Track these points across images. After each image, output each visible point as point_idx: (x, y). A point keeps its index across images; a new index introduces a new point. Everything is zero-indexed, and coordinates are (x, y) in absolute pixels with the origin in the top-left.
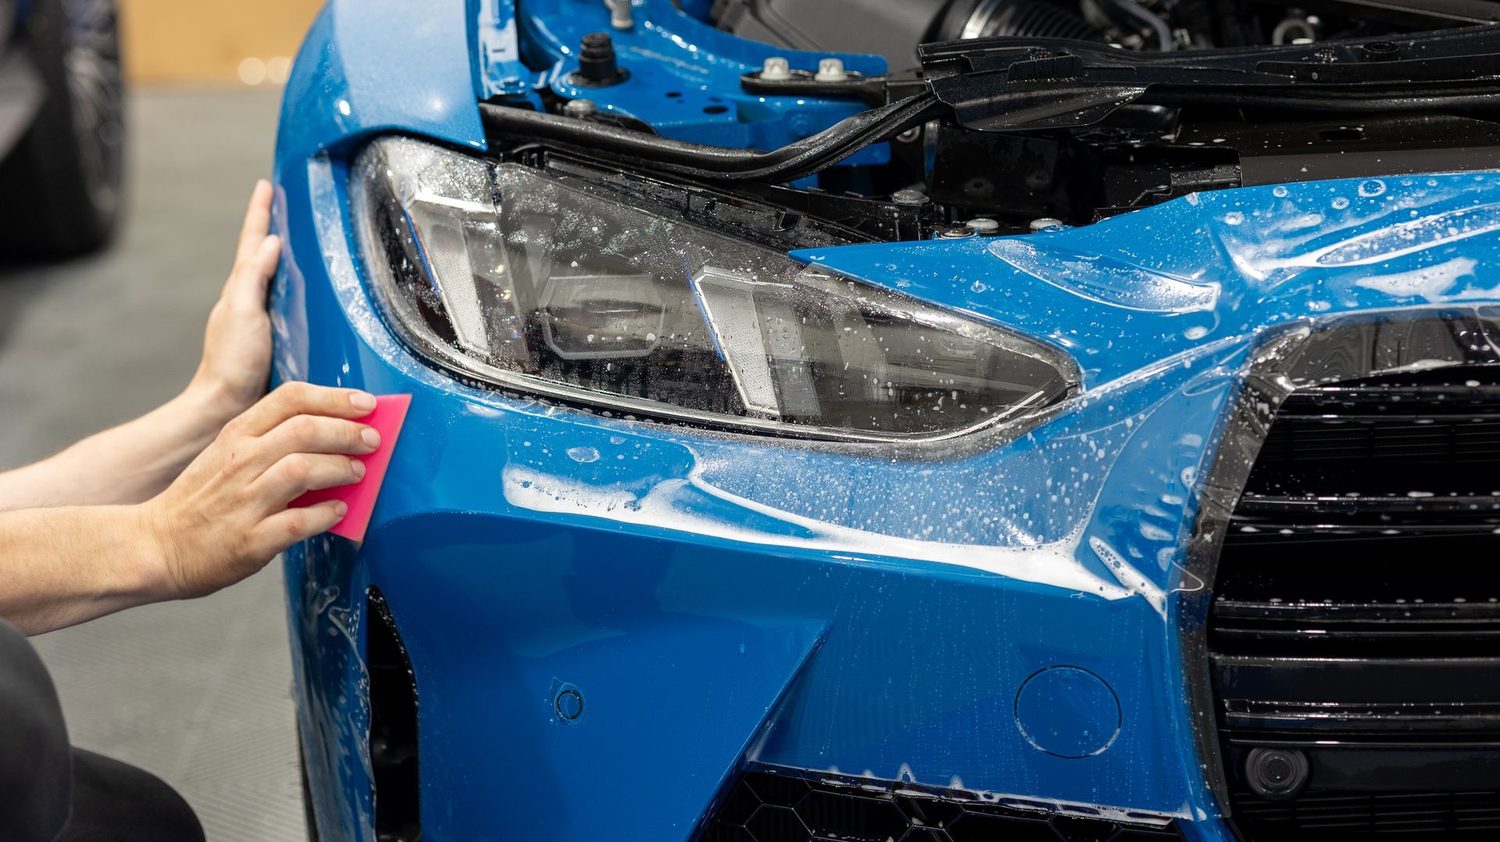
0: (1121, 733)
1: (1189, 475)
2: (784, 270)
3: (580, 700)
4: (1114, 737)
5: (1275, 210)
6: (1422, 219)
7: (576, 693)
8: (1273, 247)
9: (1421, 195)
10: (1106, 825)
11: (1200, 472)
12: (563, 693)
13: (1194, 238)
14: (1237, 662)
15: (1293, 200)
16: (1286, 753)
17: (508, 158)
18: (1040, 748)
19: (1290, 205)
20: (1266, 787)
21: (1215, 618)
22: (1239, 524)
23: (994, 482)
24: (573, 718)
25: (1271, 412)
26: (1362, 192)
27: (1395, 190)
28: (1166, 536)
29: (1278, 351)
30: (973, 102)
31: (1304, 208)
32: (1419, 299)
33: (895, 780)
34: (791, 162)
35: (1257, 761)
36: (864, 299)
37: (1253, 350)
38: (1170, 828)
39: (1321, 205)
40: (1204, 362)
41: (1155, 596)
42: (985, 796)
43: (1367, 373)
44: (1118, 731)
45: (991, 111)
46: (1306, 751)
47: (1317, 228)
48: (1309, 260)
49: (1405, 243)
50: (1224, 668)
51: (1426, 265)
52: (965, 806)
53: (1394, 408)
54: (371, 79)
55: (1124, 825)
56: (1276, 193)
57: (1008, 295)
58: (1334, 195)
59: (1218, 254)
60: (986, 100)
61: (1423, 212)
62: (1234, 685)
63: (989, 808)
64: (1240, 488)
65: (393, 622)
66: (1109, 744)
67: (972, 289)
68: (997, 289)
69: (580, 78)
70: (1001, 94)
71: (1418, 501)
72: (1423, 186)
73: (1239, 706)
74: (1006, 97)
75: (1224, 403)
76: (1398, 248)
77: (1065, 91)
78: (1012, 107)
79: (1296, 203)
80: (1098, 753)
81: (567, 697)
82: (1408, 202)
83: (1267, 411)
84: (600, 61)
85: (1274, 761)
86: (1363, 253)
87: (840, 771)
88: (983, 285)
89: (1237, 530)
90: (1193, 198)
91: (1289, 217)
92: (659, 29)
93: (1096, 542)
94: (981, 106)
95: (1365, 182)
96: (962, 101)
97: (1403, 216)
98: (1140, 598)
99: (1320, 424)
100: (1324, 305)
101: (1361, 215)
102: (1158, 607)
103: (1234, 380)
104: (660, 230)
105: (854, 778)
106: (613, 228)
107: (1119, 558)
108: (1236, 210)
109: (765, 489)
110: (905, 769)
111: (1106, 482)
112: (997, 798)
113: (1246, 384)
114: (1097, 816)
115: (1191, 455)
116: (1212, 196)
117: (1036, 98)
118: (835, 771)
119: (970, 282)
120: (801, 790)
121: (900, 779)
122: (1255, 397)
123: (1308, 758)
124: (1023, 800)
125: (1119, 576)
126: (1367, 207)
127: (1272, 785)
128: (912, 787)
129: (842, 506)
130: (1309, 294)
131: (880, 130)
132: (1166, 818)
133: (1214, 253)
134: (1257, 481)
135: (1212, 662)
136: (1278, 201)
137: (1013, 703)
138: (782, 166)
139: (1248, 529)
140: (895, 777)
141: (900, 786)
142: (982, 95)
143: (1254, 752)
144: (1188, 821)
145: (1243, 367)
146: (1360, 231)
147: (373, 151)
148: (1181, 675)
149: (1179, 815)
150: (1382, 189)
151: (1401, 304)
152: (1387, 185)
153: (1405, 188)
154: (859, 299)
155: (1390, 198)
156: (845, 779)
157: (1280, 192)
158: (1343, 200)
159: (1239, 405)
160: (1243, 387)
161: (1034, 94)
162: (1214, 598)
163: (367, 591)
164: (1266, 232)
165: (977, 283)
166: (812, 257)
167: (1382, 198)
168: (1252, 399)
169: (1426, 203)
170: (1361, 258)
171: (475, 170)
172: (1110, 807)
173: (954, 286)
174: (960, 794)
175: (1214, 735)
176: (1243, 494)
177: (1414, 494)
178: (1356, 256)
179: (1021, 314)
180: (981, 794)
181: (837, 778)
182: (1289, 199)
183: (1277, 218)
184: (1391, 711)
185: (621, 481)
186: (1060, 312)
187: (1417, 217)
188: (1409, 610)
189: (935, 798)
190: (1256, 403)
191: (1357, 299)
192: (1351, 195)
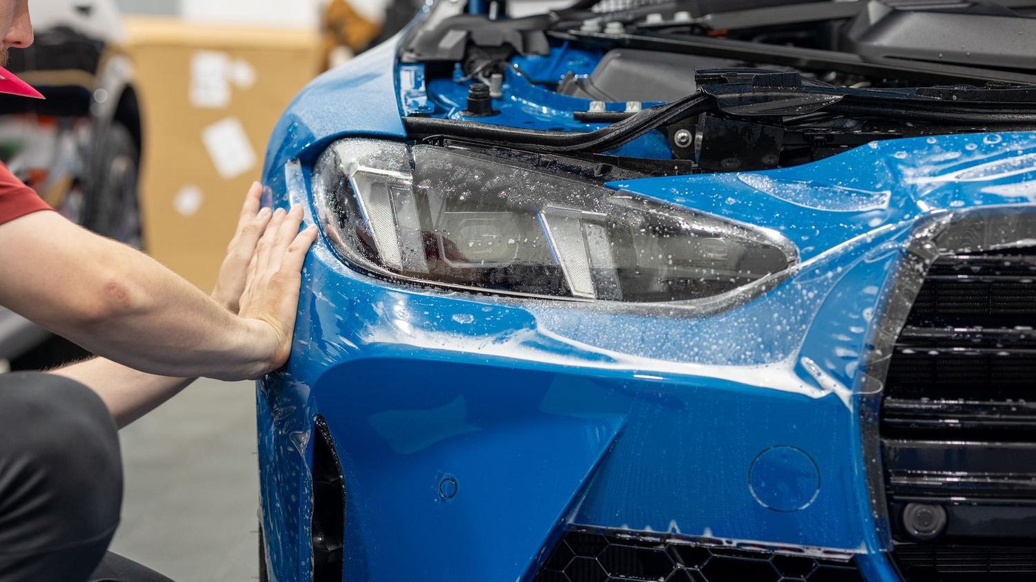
0: (820, 494)
1: (868, 314)
2: (602, 195)
3: (456, 484)
4: (815, 496)
5: (928, 150)
6: (1025, 155)
7: (453, 480)
8: (927, 170)
9: (1025, 142)
10: (809, 560)
11: (876, 310)
12: (444, 480)
13: (874, 167)
14: (899, 444)
15: (940, 145)
16: (931, 507)
17: (420, 142)
18: (765, 506)
19: (938, 147)
20: (917, 530)
21: (884, 412)
22: (901, 348)
23: (738, 323)
24: (451, 497)
25: (925, 271)
26: (986, 141)
27: (1010, 140)
28: (852, 353)
29: (929, 231)
30: (729, 95)
31: (947, 149)
32: (1023, 199)
33: (666, 533)
34: (607, 137)
35: (912, 514)
36: (654, 211)
37: (913, 230)
38: (851, 560)
39: (959, 147)
40: (880, 239)
41: (844, 394)
42: (728, 542)
43: (989, 247)
44: (818, 491)
45: (741, 102)
46: (946, 505)
47: (956, 160)
48: (951, 177)
49: (1015, 168)
50: (890, 448)
51: (1027, 180)
52: (713, 550)
53: (1006, 271)
54: (330, 112)
55: (820, 560)
56: (929, 141)
57: (750, 205)
58: (967, 143)
59: (890, 175)
60: (737, 95)
61: (1026, 152)
62: (897, 460)
63: (729, 551)
64: (903, 324)
65: (331, 441)
66: (812, 501)
67: (726, 202)
68: (743, 202)
69: (468, 112)
70: (748, 92)
71: (1022, 332)
72: (1026, 138)
73: (900, 474)
74: (751, 94)
75: (893, 265)
76: (1009, 170)
77: (790, 94)
78: (754, 100)
79: (942, 146)
80: (804, 507)
81: (447, 483)
82: (1016, 146)
83: (921, 270)
84: (481, 100)
85: (922, 513)
86: (986, 173)
87: (630, 527)
88: (732, 200)
89: (900, 352)
90: (874, 145)
91: (937, 154)
92: (520, 99)
93: (806, 361)
94: (734, 98)
95: (988, 136)
96: (722, 94)
97: (1014, 154)
98: (834, 396)
99: (956, 281)
100: (961, 203)
101: (985, 153)
102: (846, 402)
103: (900, 249)
104: (519, 176)
105: (639, 533)
106: (488, 175)
107: (820, 371)
108: (903, 150)
109: (584, 334)
110: (673, 524)
111: (814, 320)
112: (735, 543)
113: (908, 252)
114: (802, 554)
115: (871, 300)
116: (887, 143)
117: (770, 96)
118: (625, 528)
119: (724, 199)
120: (603, 543)
121: (669, 531)
122: (914, 261)
123: (945, 509)
124: (752, 544)
125: (820, 382)
126: (989, 149)
127: (922, 528)
128: (678, 537)
129: (635, 342)
130: (950, 197)
131: (667, 116)
132: (849, 554)
133: (887, 174)
134: (915, 318)
135: (882, 445)
136: (931, 146)
137: (747, 473)
138: (601, 140)
139: (908, 351)
140: (666, 530)
141: (669, 537)
142: (735, 92)
143: (909, 506)
144: (864, 555)
145: (906, 241)
146: (982, 162)
147: (330, 149)
148: (861, 449)
149: (858, 551)
150: (999, 139)
151: (1011, 203)
152: (1003, 138)
153: (1013, 139)
154: (651, 211)
155: (1004, 144)
156: (632, 534)
157: (932, 140)
158: (973, 145)
159: (903, 267)
160: (906, 254)
161: (769, 94)
162: (884, 398)
163: (315, 419)
164: (921, 162)
165: (729, 199)
166: (619, 186)
167: (1000, 144)
168: (912, 262)
169: (1029, 147)
170: (985, 175)
171: (399, 149)
172: (811, 547)
173: (714, 200)
174: (710, 541)
175: (883, 492)
176: (905, 327)
177: (1019, 328)
178: (982, 175)
179: (759, 216)
180: (724, 540)
181: (627, 533)
182: (938, 144)
183: (929, 154)
184: (1002, 477)
185: (488, 333)
186: (784, 215)
187: (1022, 154)
188: (1015, 406)
189: (693, 544)
190: (914, 265)
191: (982, 199)
192: (979, 143)
